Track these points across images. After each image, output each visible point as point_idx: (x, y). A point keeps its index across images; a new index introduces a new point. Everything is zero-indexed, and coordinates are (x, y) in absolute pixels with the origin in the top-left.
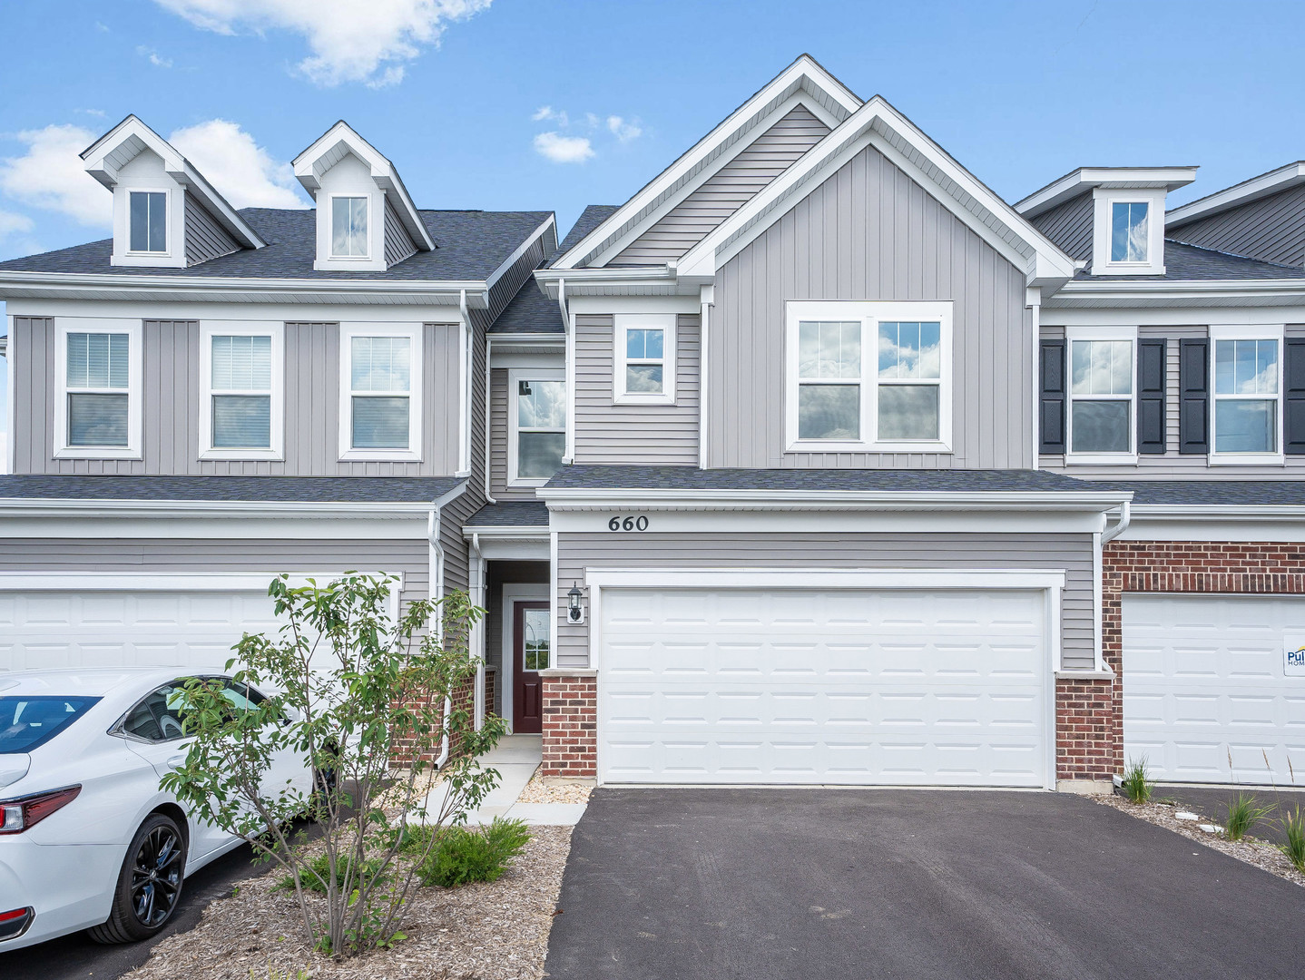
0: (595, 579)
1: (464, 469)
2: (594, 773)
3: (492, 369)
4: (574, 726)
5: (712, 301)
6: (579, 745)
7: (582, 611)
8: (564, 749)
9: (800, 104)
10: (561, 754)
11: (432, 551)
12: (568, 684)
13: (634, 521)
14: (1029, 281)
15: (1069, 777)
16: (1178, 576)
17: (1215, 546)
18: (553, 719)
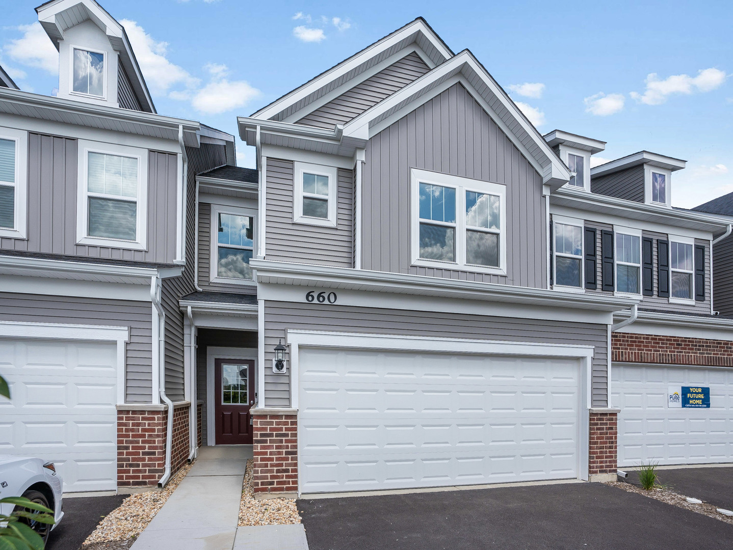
0: (295, 338)
1: (180, 258)
2: (296, 489)
3: (199, 203)
4: (280, 453)
5: (364, 159)
6: (284, 468)
7: (285, 363)
8: (272, 471)
9: (414, 52)
10: (269, 475)
11: (155, 311)
12: (274, 421)
13: (326, 296)
14: (545, 181)
15: (596, 472)
16: (632, 353)
17: (647, 337)
18: (262, 448)
